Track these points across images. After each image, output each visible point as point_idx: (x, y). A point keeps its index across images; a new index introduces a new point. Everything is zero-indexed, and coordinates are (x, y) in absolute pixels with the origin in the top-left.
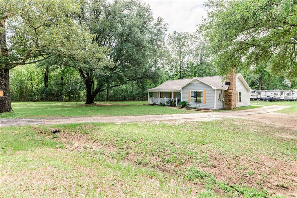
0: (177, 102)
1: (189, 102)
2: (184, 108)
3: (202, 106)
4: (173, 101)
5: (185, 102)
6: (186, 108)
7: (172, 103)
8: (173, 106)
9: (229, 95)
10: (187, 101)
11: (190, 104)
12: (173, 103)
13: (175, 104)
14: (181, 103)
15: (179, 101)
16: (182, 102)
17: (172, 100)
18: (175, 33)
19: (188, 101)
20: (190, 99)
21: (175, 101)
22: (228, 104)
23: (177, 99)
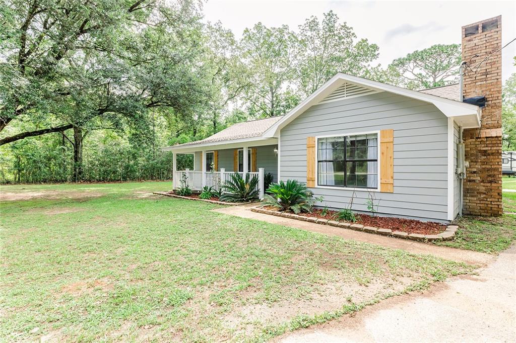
0: (261, 185)
1: (310, 184)
2: (292, 211)
3: (382, 203)
4: (250, 180)
5: (292, 186)
6: (303, 211)
7: (242, 188)
8: (247, 201)
9: (485, 153)
10: (301, 180)
11: (313, 191)
12: (247, 187)
13: (257, 193)
14: (277, 187)
15: (269, 180)
16: (281, 182)
17: (244, 179)
18: (259, 27)
19: (304, 180)
20: (313, 172)
21: (255, 181)
22: (482, 188)
23: (261, 174)
